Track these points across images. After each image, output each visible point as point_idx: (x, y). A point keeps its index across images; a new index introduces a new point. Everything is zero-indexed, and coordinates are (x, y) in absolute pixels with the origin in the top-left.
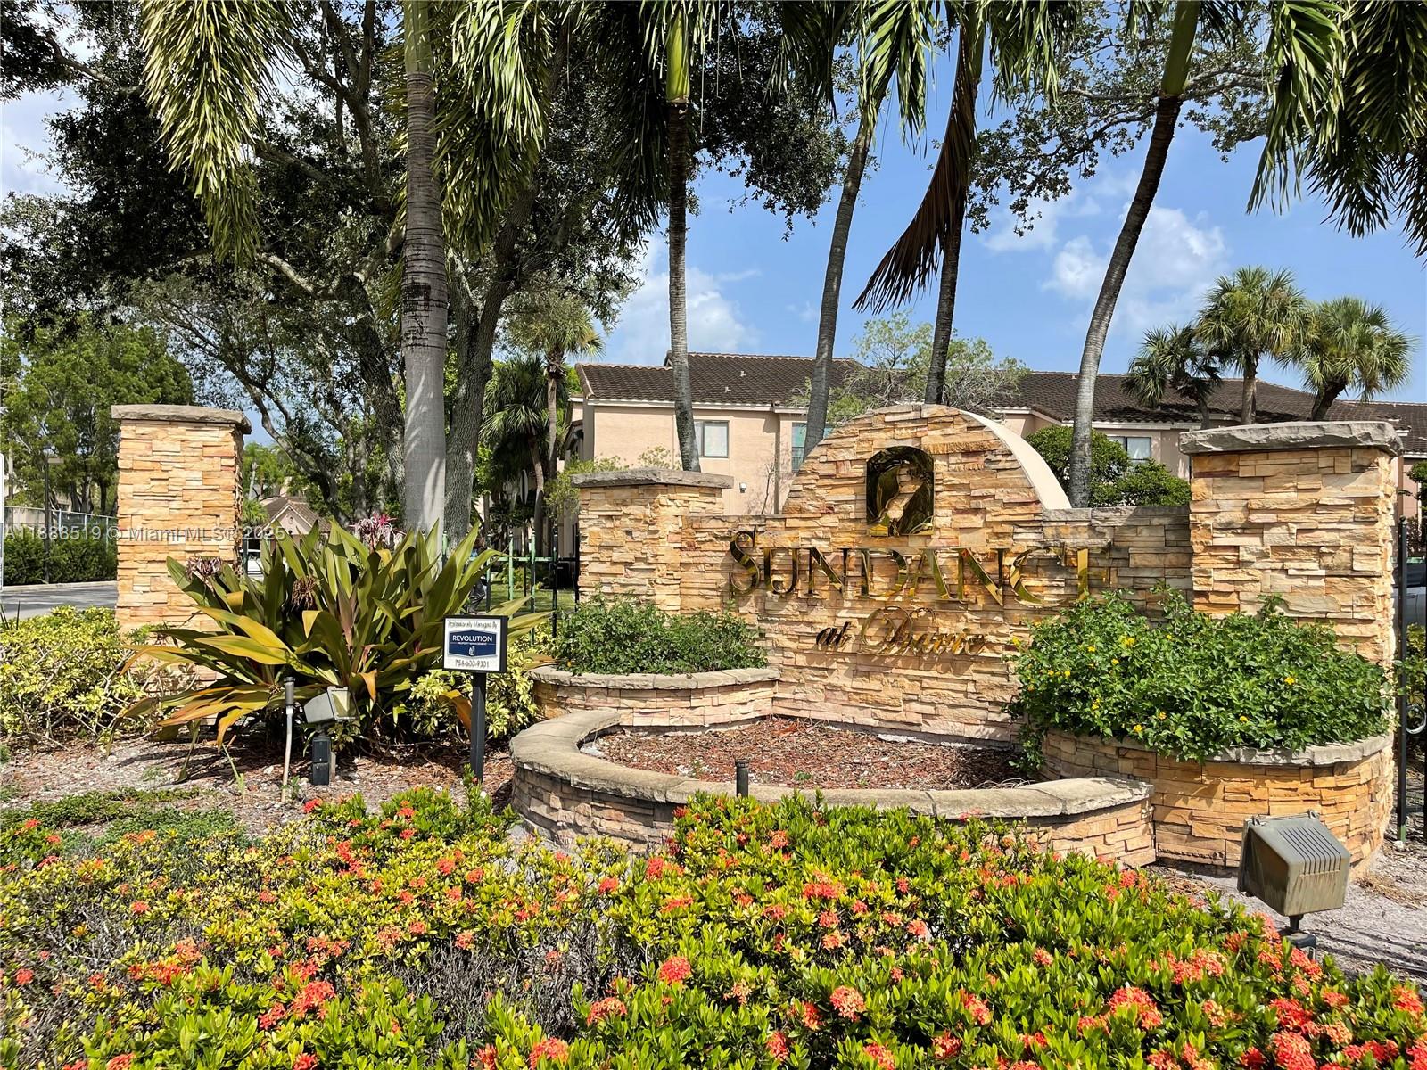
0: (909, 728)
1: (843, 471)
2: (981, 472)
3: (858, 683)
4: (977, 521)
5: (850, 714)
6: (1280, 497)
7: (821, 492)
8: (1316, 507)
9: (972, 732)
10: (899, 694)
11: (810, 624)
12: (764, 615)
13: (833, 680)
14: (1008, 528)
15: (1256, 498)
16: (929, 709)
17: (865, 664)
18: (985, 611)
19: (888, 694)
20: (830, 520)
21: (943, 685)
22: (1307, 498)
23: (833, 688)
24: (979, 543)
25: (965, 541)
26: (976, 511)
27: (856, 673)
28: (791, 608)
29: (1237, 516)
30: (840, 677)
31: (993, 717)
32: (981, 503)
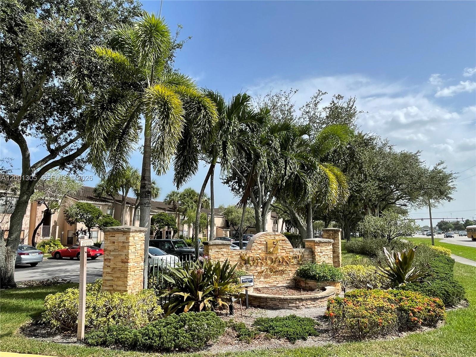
0: (275, 286)
1: (262, 242)
2: (285, 243)
3: (266, 280)
4: (284, 251)
5: (264, 286)
6: (324, 248)
7: (258, 246)
8: (327, 250)
9: (284, 285)
10: (272, 280)
11: (257, 270)
12: (247, 269)
13: (260, 280)
14: (289, 252)
15: (322, 249)
16: (278, 282)
17: (267, 276)
18: (286, 265)
19: (271, 281)
20: (260, 251)
21: (279, 278)
22: (326, 249)
23: (261, 281)
24: (284, 255)
25: (282, 254)
26: (284, 250)
27: (265, 278)
28: (252, 268)
29: (320, 251)
30: (262, 279)
31: (287, 282)
32: (285, 248)
